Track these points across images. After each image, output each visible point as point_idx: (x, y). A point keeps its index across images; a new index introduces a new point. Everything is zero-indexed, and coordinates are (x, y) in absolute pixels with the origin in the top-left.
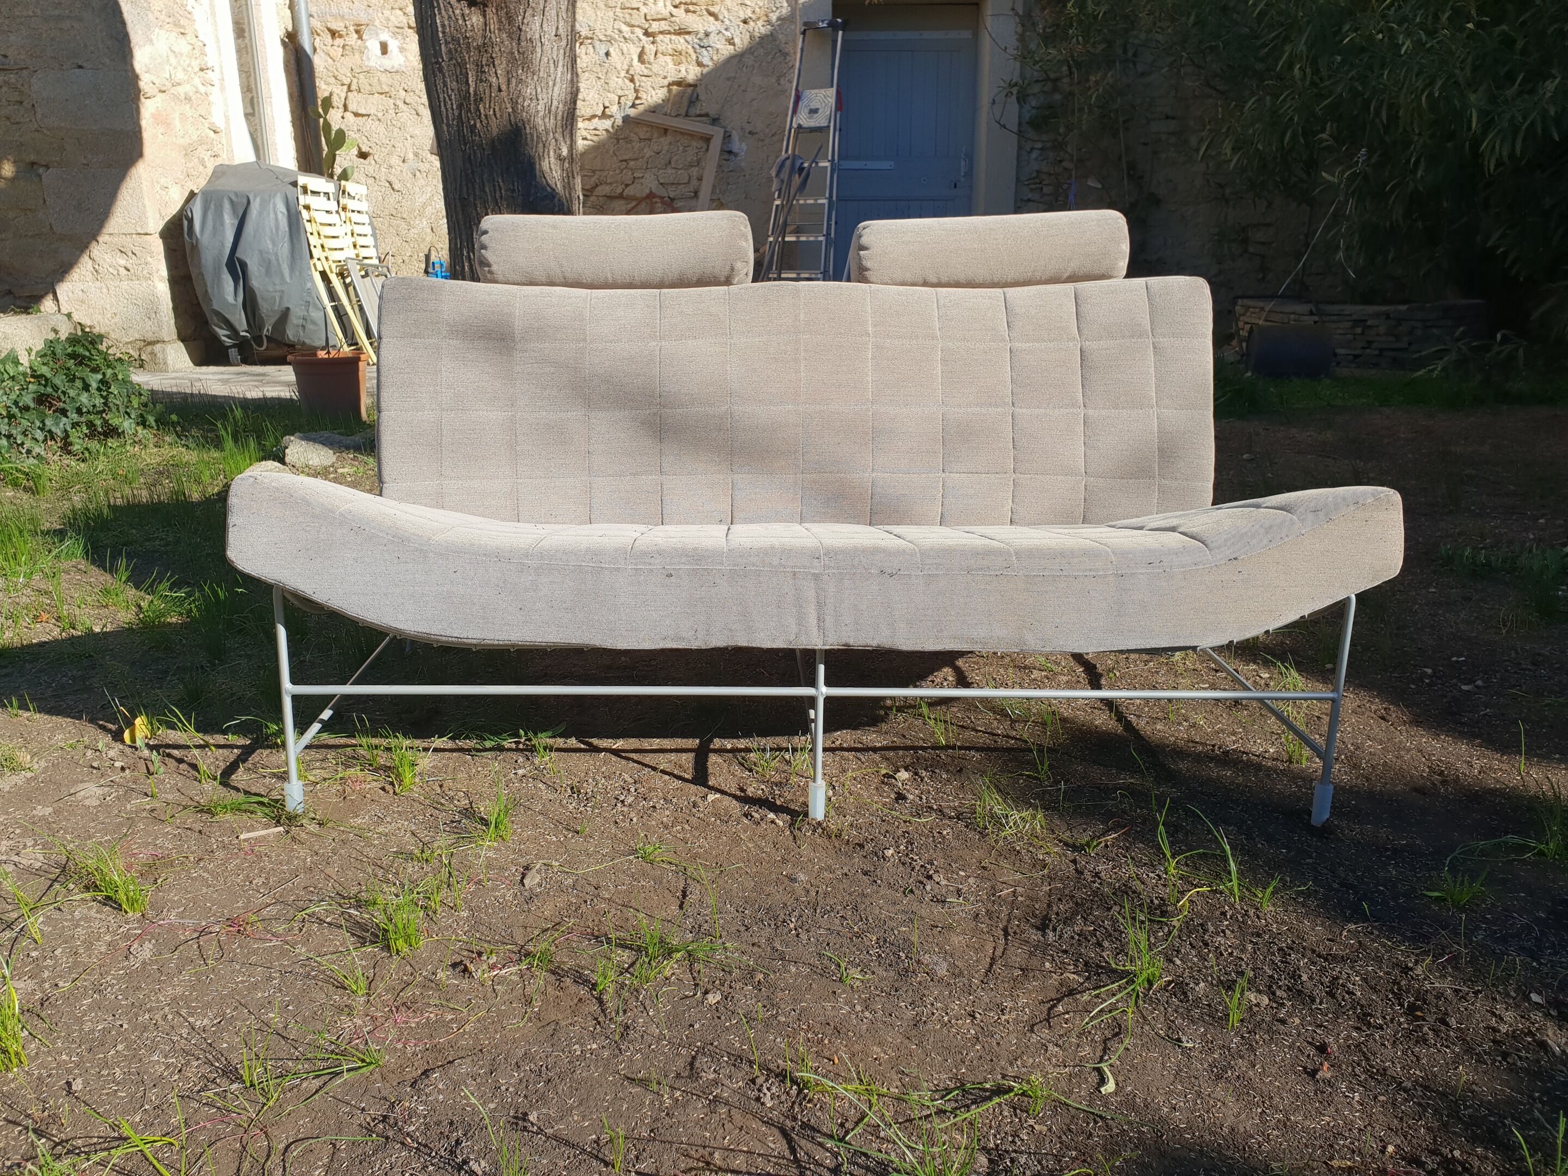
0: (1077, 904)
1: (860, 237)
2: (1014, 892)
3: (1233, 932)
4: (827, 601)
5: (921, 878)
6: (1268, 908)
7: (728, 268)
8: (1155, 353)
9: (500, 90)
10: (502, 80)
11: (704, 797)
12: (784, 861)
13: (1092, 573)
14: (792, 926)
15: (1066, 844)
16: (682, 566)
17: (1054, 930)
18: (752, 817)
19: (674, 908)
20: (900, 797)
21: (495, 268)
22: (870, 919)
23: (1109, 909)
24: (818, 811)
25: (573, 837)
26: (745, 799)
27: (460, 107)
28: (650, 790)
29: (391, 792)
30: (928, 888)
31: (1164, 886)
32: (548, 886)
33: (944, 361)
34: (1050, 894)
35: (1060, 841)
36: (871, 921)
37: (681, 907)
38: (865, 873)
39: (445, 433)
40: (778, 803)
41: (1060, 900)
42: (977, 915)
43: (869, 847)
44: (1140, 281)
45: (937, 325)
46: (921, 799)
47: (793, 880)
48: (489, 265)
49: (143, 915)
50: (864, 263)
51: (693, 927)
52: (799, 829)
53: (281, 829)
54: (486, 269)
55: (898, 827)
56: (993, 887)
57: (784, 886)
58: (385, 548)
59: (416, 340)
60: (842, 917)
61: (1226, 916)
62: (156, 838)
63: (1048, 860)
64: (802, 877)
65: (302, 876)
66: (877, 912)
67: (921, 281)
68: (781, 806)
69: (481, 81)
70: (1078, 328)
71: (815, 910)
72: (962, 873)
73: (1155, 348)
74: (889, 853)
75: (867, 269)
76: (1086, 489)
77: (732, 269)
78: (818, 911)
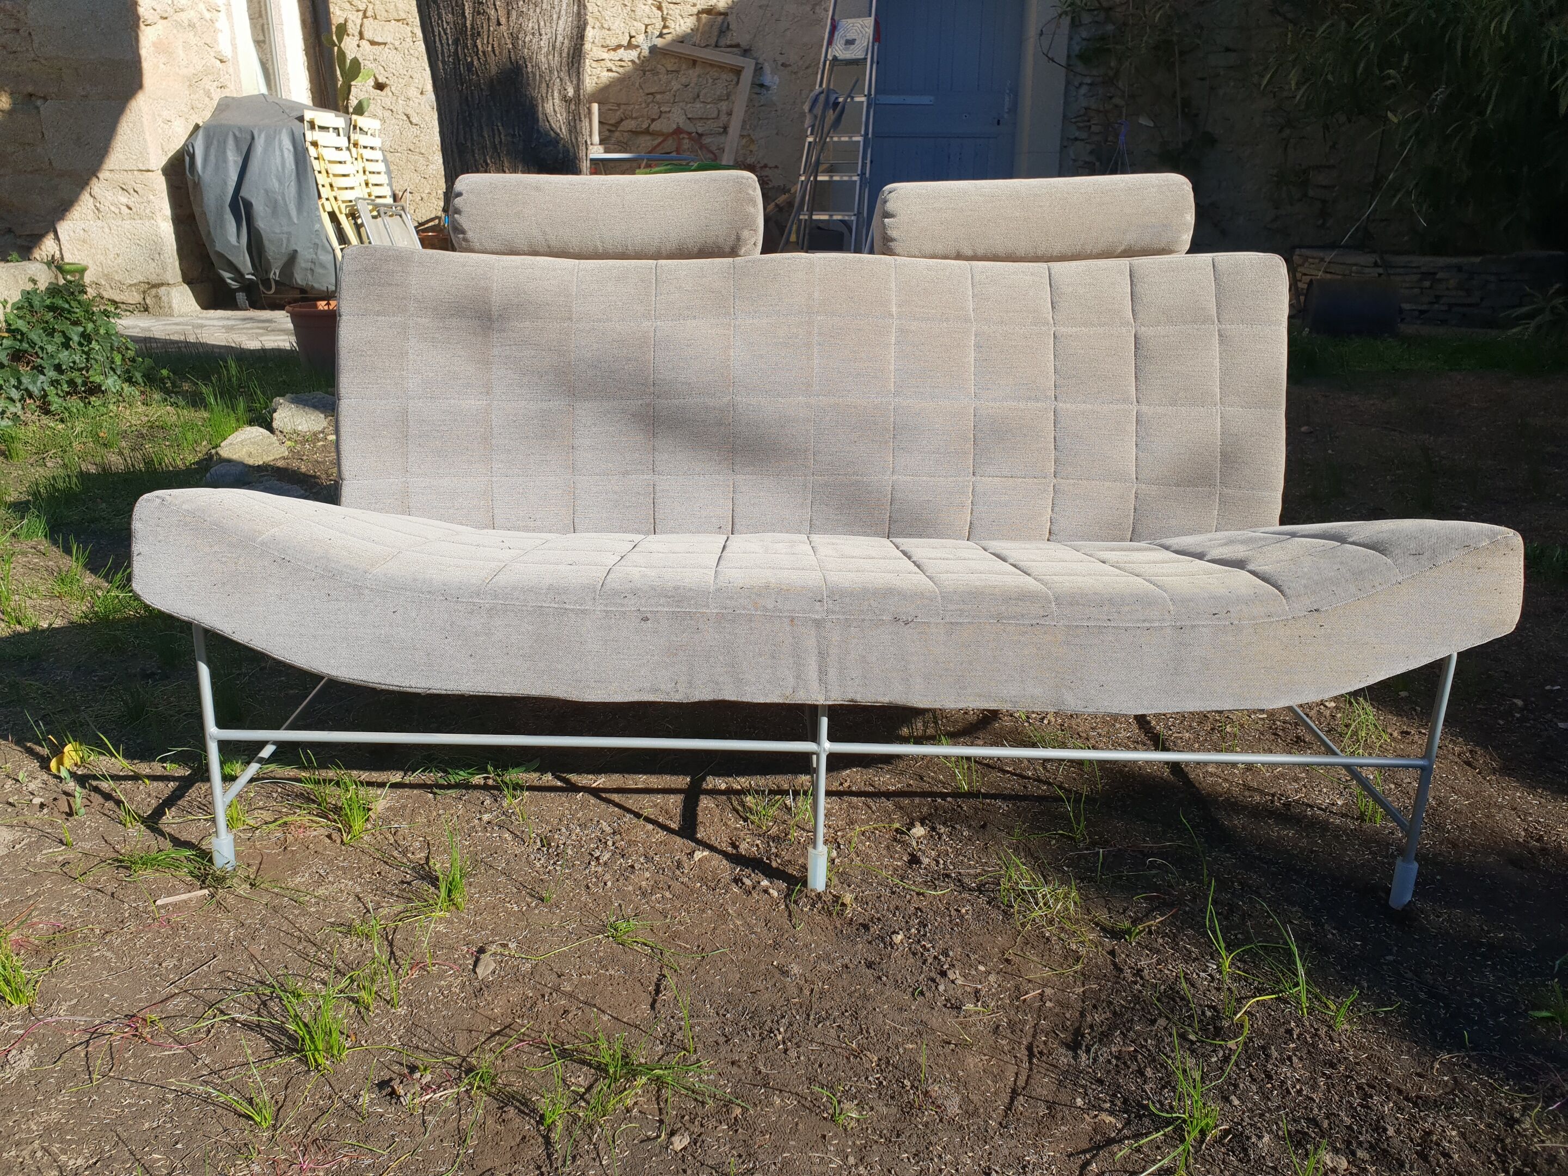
0: (1115, 1013)
1: (885, 202)
2: (1042, 995)
3: (1301, 1059)
4: (830, 652)
5: (933, 975)
6: (1342, 1025)
7: (734, 237)
8: (1221, 342)
9: (499, 24)
10: (502, 12)
11: (691, 854)
12: (776, 945)
13: (1147, 625)
14: (780, 1037)
15: (1103, 929)
16: (659, 609)
17: (1088, 1051)
18: (743, 884)
19: (645, 1007)
20: (914, 860)
21: (470, 235)
22: (871, 1031)
23: (1153, 1022)
24: (819, 879)
25: (537, 905)
26: (737, 859)
27: (456, 42)
28: (630, 843)
29: (339, 841)
30: (941, 988)
31: (1218, 989)
32: (502, 973)
33: (978, 347)
34: (1084, 997)
35: (1097, 924)
36: (872, 1034)
37: (653, 1006)
38: (870, 965)
39: (411, 423)
40: (774, 864)
41: (1095, 1007)
42: (998, 1027)
43: (875, 929)
44: (1206, 257)
45: (971, 306)
46: (938, 862)
47: (785, 973)
48: (463, 232)
49: (30, 1008)
50: (889, 232)
51: (664, 1035)
52: (796, 902)
53: (206, 892)
54: (461, 236)
55: (909, 902)
56: (1017, 988)
57: (774, 980)
58: (314, 584)
59: (379, 318)
60: (839, 1026)
61: (1292, 1035)
62: (61, 904)
63: (1083, 951)
64: (795, 969)
65: (220, 957)
66: (880, 1021)
67: (953, 253)
68: (777, 869)
69: (479, 13)
70: (1133, 310)
71: (808, 1015)
72: (982, 968)
73: (1220, 335)
74: (898, 938)
75: (892, 240)
76: (1136, 497)
77: (738, 238)
78: (812, 1018)
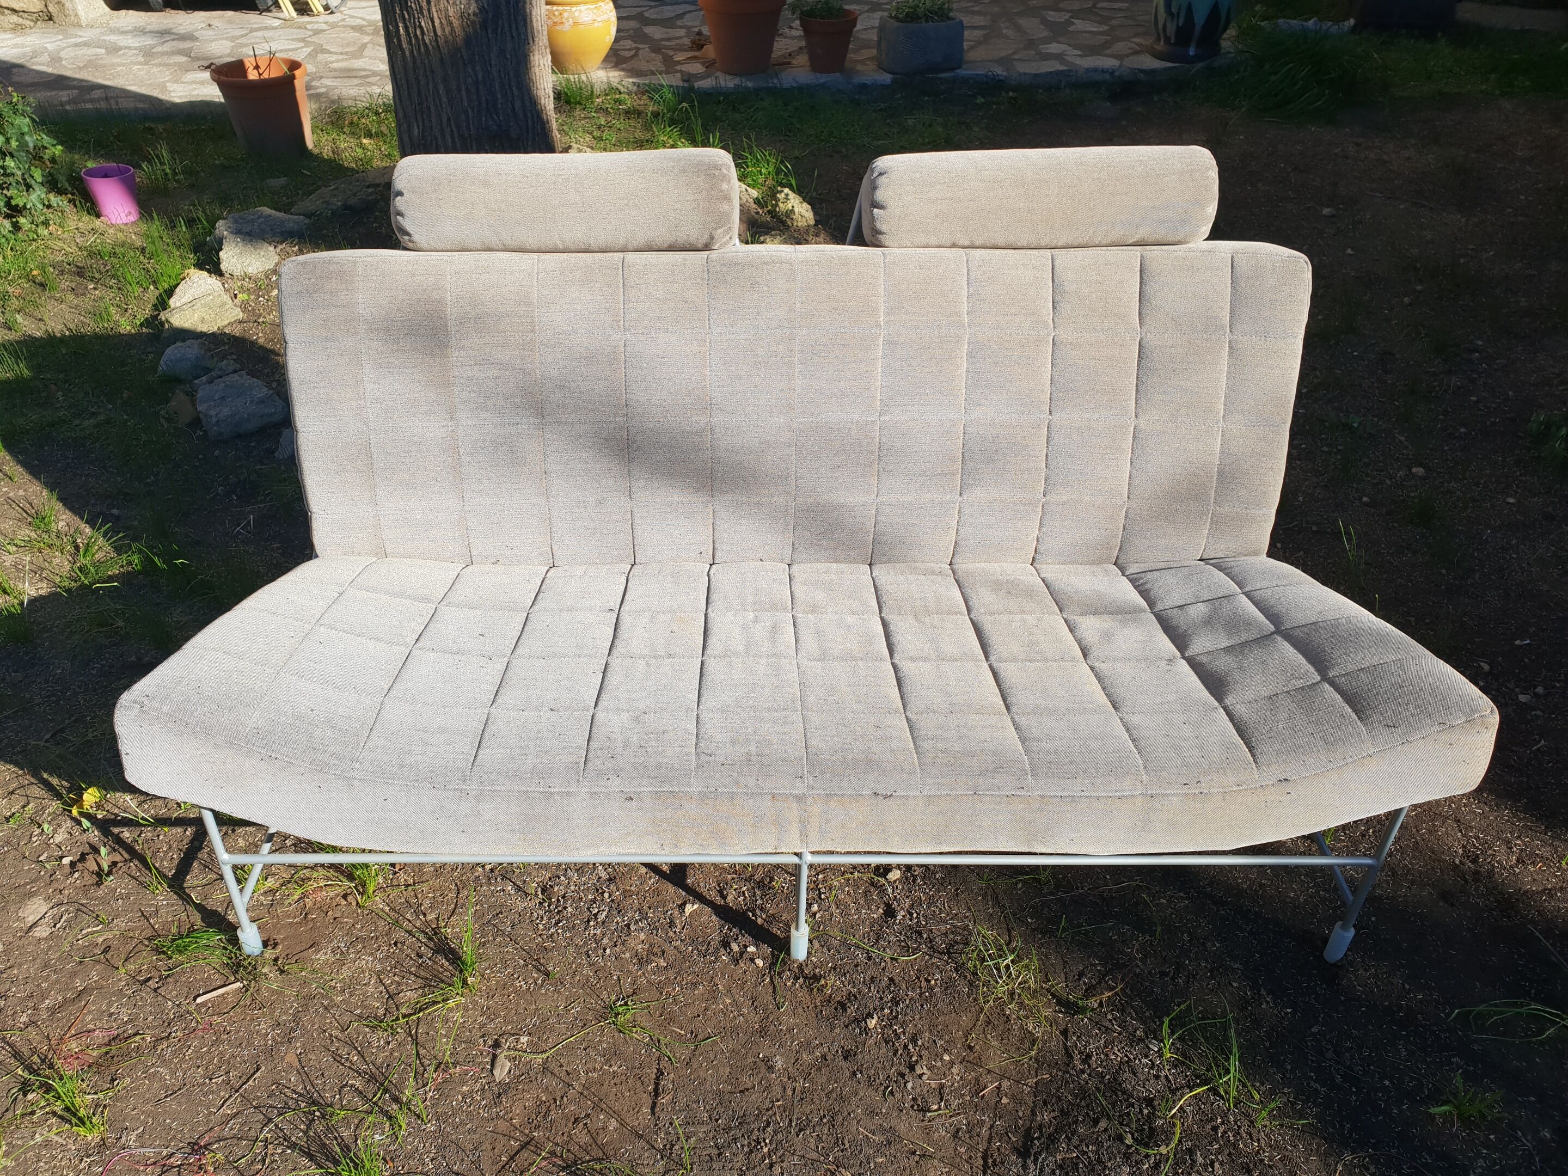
0: (1062, 1111)
1: (874, 188)
2: (998, 1088)
3: (1221, 1164)
4: (811, 821)
5: (902, 1068)
6: (1263, 1119)
8: (1231, 354)
11: (682, 906)
12: (763, 1032)
13: (1117, 794)
14: (765, 1150)
15: (1060, 1002)
16: (642, 789)
17: (1036, 1160)
18: (731, 950)
19: (646, 1110)
20: (890, 912)
21: (416, 237)
22: (846, 1142)
23: (1096, 1122)
24: (800, 945)
25: (543, 981)
26: (724, 912)
28: (626, 894)
29: (354, 904)
30: (909, 1085)
31: (1157, 1077)
32: (518, 1073)
33: (970, 355)
34: (1036, 1088)
35: (1053, 996)
36: (847, 1145)
37: (653, 1113)
38: (847, 1055)
39: (375, 456)
40: (760, 921)
41: (1045, 1103)
42: (957, 1132)
43: (852, 1010)
44: (1227, 246)
45: (965, 307)
46: (911, 914)
47: (771, 1068)
49: (103, 1139)
51: (665, 1146)
52: (779, 974)
53: (238, 985)
54: (407, 238)
55: (883, 969)
56: (977, 1080)
57: (760, 1076)
58: (303, 778)
59: (329, 345)
60: (818, 1135)
61: (1217, 1133)
62: (110, 1005)
63: (1038, 1033)
64: (779, 1063)
65: (263, 1068)
66: (853, 1130)
67: (949, 243)
68: (761, 926)
70: (1140, 314)
71: (791, 1121)
72: (946, 1058)
73: (1231, 348)
74: (872, 1023)
75: (881, 233)
76: (1126, 517)
77: (712, 238)
78: (794, 1124)
